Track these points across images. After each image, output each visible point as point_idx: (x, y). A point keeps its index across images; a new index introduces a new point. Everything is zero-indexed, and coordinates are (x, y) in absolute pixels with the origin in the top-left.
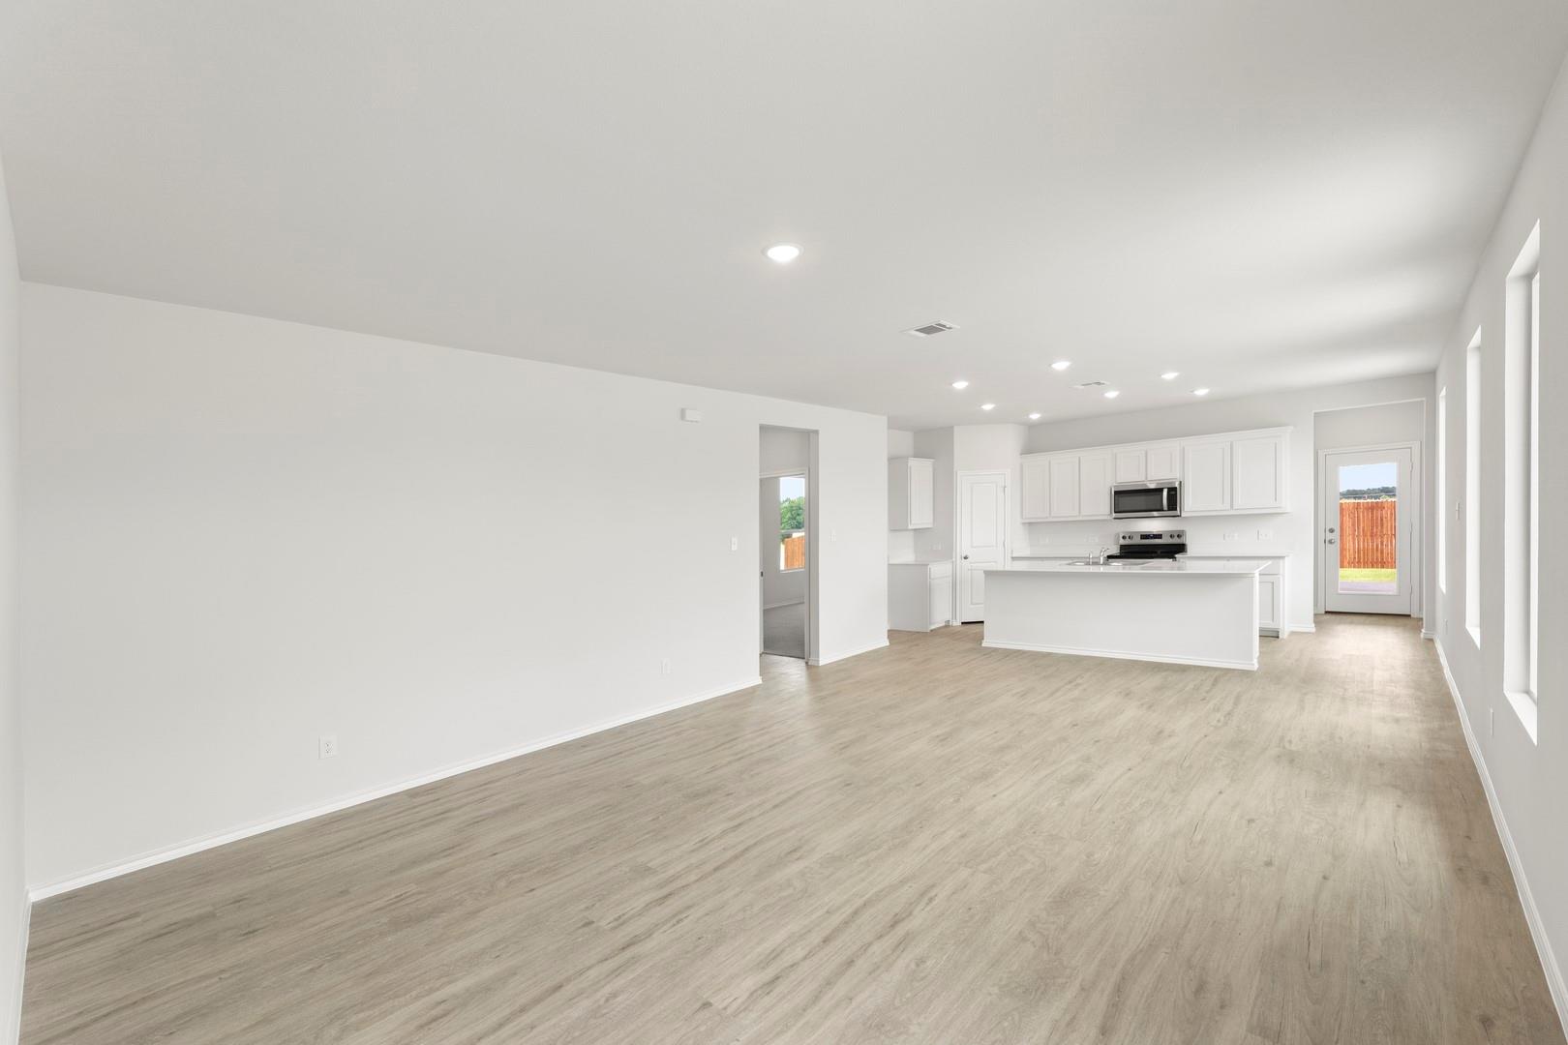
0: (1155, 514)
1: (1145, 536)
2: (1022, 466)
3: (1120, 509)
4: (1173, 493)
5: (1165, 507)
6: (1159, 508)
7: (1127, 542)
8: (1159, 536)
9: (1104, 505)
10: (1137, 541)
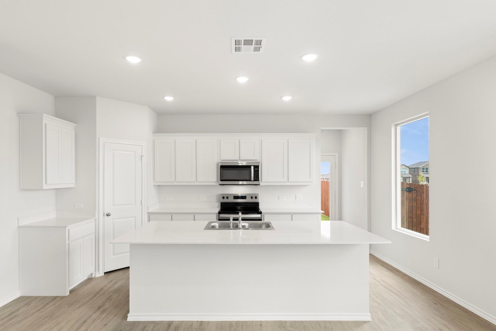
0: (245, 183)
1: (236, 197)
2: (154, 142)
3: (224, 178)
4: (257, 169)
5: (252, 179)
6: (248, 178)
7: (226, 200)
8: (244, 197)
9: (213, 175)
10: (231, 200)
